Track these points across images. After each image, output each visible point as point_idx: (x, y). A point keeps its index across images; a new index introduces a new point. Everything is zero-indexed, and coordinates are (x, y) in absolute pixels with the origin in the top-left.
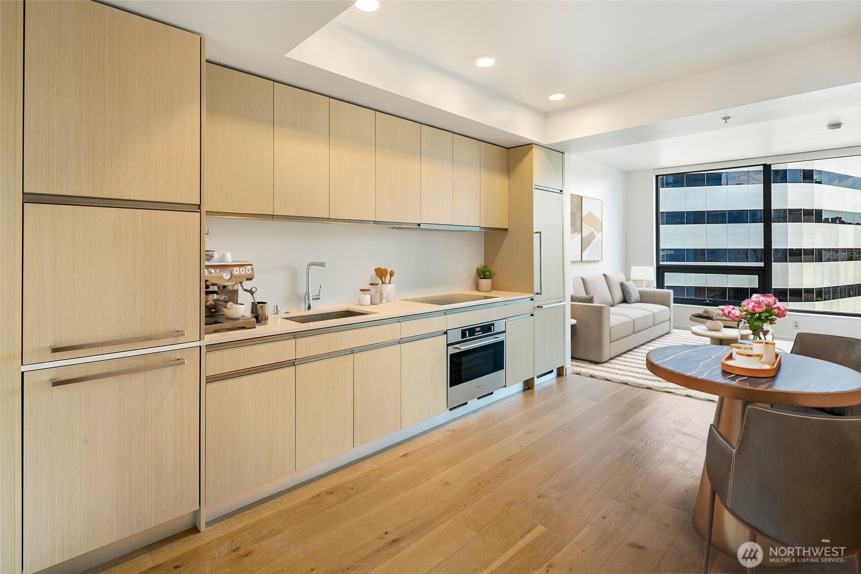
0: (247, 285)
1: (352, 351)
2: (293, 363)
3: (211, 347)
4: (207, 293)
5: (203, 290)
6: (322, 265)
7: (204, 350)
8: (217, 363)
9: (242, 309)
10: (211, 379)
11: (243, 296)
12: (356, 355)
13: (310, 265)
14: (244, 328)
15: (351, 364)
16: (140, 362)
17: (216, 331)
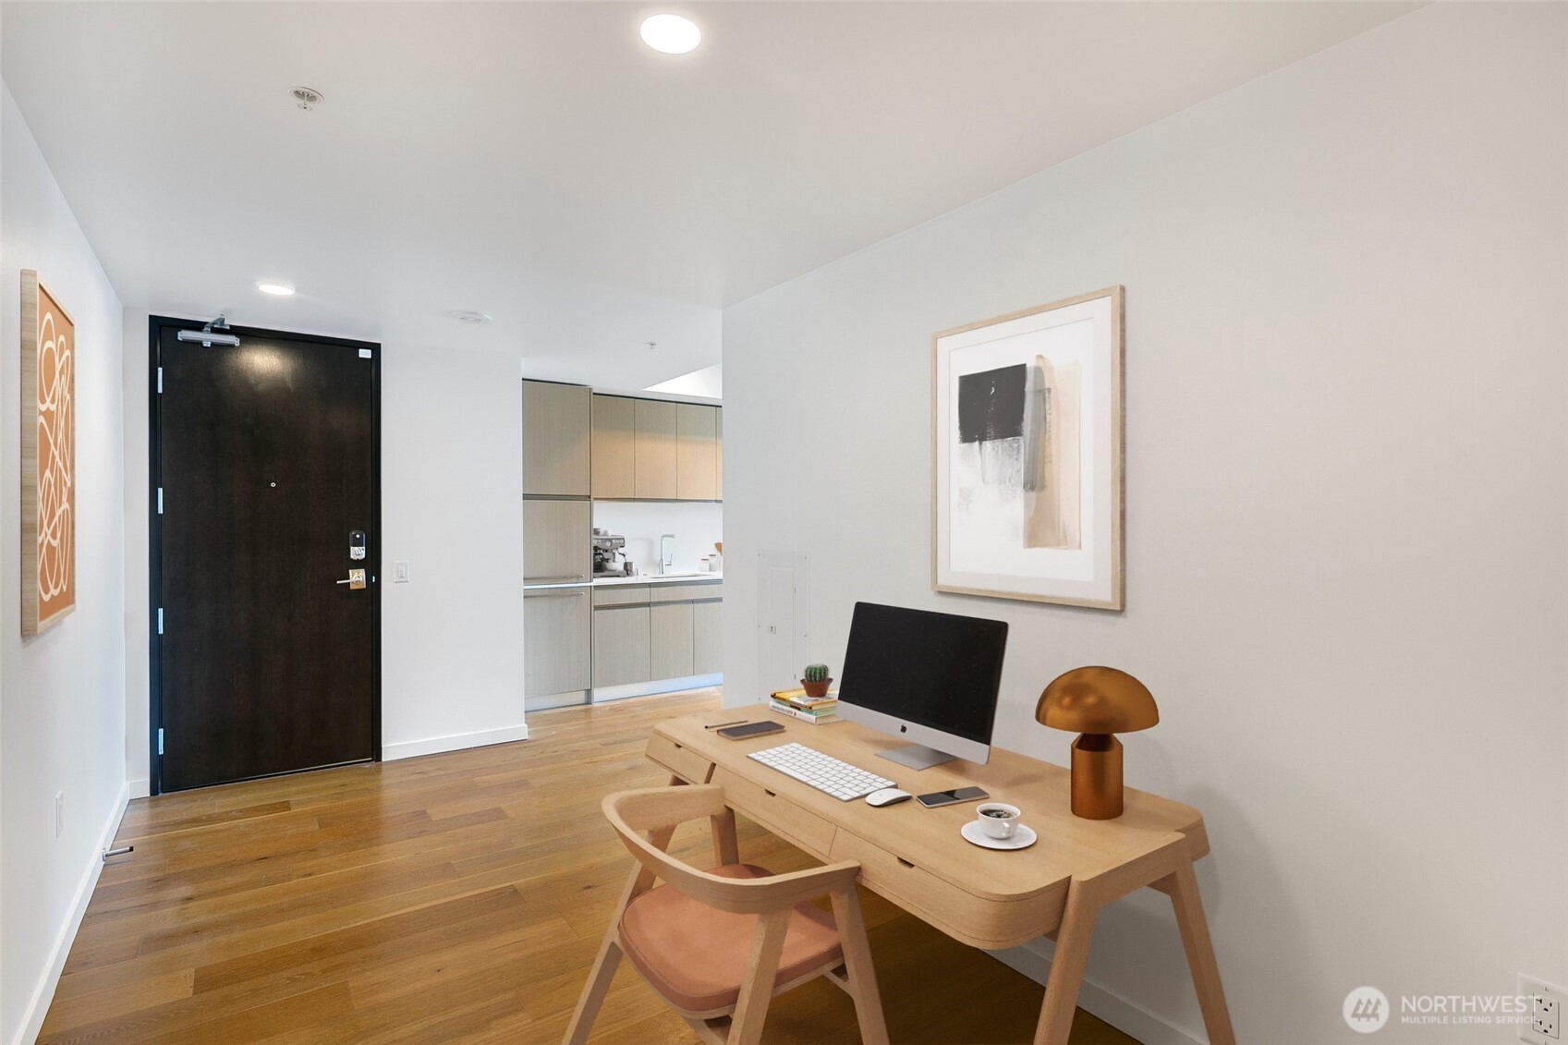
0: (621, 550)
1: (693, 602)
2: (648, 605)
3: (597, 587)
4: (595, 554)
5: (593, 552)
6: (672, 536)
7: (593, 589)
8: (601, 598)
9: (618, 565)
10: (597, 608)
11: (618, 557)
12: (695, 605)
13: (663, 536)
14: (619, 576)
15: (691, 611)
16: (546, 593)
17: (602, 577)
